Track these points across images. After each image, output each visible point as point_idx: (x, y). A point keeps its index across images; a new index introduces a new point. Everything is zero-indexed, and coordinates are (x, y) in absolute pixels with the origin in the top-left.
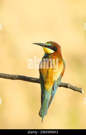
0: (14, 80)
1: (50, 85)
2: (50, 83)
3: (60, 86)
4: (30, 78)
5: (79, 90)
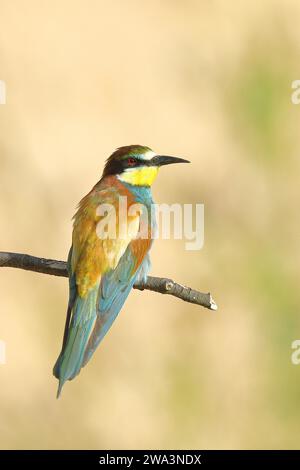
1: (91, 278)
2: (88, 275)
3: (141, 287)
4: (45, 260)
5: (202, 300)
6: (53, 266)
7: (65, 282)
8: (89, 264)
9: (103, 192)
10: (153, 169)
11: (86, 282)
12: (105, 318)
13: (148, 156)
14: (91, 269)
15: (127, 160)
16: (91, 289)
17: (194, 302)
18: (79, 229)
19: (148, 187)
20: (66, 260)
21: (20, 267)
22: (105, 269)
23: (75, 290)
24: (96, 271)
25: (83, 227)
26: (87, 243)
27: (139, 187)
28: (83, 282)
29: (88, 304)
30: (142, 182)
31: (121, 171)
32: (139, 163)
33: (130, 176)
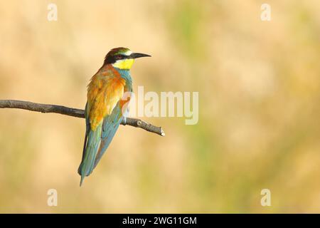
0: (46, 113)
2: (96, 118)
3: (123, 124)
4: (73, 109)
5: (156, 130)
6: (77, 112)
7: (83, 121)
8: (96, 112)
9: (104, 73)
10: (132, 60)
11: (95, 122)
12: (105, 142)
13: (128, 53)
14: (97, 115)
15: (116, 56)
16: (97, 125)
17: (153, 131)
18: (90, 92)
19: (128, 70)
20: (84, 109)
21: (59, 113)
22: (104, 115)
23: (89, 126)
24: (100, 116)
25: (93, 91)
26: (95, 100)
27: (123, 70)
28: (93, 121)
29: (96, 135)
30: (126, 67)
31: (114, 62)
32: (123, 57)
33: (119, 64)
